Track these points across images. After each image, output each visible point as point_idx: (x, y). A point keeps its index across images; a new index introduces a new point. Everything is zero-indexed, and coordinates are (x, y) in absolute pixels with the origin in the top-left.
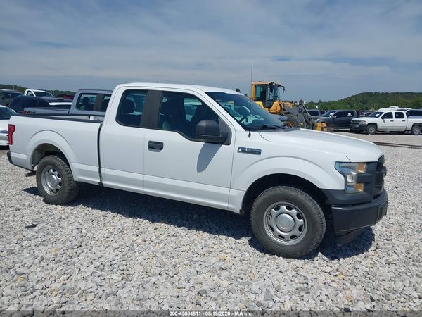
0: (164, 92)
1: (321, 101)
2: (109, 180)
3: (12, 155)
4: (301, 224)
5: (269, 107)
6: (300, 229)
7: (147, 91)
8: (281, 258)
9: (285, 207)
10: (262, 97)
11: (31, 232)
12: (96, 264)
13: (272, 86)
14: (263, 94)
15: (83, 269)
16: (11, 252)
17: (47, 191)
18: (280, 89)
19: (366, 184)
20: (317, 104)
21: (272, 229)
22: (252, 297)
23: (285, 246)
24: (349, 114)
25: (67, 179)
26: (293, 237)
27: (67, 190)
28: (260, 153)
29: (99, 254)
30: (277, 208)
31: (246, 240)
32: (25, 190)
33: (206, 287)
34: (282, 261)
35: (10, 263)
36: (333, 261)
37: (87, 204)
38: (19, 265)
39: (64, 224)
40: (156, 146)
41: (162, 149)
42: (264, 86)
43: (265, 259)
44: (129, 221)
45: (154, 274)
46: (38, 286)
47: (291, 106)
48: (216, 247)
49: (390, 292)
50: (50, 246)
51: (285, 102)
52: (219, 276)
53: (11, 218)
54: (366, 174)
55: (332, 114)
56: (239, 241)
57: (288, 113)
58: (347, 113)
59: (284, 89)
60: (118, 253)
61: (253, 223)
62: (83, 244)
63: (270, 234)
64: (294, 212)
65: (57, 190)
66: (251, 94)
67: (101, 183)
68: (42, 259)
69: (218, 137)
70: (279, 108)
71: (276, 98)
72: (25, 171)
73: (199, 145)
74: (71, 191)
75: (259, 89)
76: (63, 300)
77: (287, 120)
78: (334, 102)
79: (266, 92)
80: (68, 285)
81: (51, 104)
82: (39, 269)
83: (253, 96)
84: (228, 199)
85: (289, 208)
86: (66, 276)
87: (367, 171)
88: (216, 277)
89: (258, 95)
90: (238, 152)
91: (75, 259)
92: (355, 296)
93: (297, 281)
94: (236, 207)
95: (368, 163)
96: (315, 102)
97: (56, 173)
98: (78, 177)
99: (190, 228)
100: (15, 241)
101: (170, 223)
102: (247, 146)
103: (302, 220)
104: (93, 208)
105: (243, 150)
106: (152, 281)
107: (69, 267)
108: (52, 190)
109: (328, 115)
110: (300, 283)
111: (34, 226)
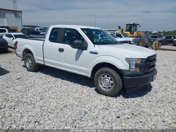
0: (66, 28)
1: (164, 31)
2: (47, 63)
3: (17, 52)
4: (112, 83)
5: (133, 34)
6: (112, 85)
7: (60, 28)
8: (104, 96)
9: (106, 76)
10: (129, 30)
11: (18, 81)
12: (34, 93)
13: (134, 25)
14: (130, 28)
15: (28, 94)
16: (8, 87)
17: (28, 66)
18: (138, 26)
19: (140, 68)
20: (162, 33)
21: (102, 85)
22: (84, 109)
23: (106, 91)
24: (173, 37)
25: (33, 62)
26: (109, 88)
27: (33, 66)
28: (97, 54)
29: (36, 90)
30: (104, 76)
31: (94, 88)
32: (23, 66)
33: (68, 104)
34: (104, 97)
35: (5, 91)
36: (125, 99)
37: (41, 72)
38: (8, 92)
39: (30, 79)
40: (61, 50)
41: (63, 51)
42: (131, 25)
43: (98, 96)
44: (54, 79)
45: (52, 98)
46: (10, 99)
47: (142, 34)
48: (81, 90)
49: (143, 112)
50: (21, 86)
51: (140, 32)
52: (76, 100)
53: (13, 76)
54: (141, 64)
55: (164, 37)
56: (91, 88)
57: (141, 37)
58: (172, 37)
59: (140, 26)
60: (43, 90)
61: (95, 82)
62: (33, 86)
63: (101, 86)
64: (110, 78)
65: (31, 66)
66: (125, 28)
67: (44, 64)
68: (16, 90)
69: (83, 47)
70: (137, 35)
71: (136, 30)
72: (21, 59)
73: (76, 50)
74: (35, 67)
75: (129, 26)
76: (16, 104)
77: (139, 40)
78: (170, 32)
79: (131, 28)
80: (20, 100)
81: (41, 33)
82: (14, 93)
83: (125, 29)
84: (86, 72)
85: (108, 76)
86: (21, 97)
87: (141, 62)
88: (74, 101)
89: (128, 29)
90: (90, 53)
91: (27, 91)
92: (126, 113)
93: (105, 105)
94: (89, 75)
95: (142, 59)
96: (161, 32)
97: (30, 59)
98: (37, 62)
99: (75, 83)
100: (11, 84)
101: (68, 80)
102: (93, 51)
103: (112, 81)
104: (43, 73)
105: (92, 53)
106: (50, 101)
107: (24, 94)
108: (29, 66)
109: (162, 38)
110: (106, 106)
111: (20, 79)
